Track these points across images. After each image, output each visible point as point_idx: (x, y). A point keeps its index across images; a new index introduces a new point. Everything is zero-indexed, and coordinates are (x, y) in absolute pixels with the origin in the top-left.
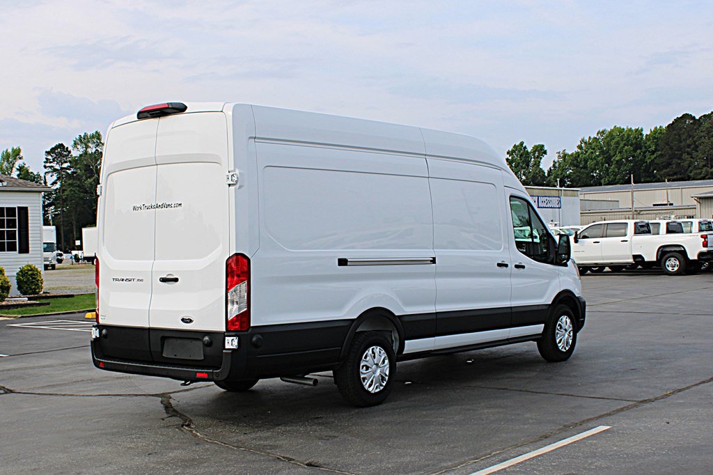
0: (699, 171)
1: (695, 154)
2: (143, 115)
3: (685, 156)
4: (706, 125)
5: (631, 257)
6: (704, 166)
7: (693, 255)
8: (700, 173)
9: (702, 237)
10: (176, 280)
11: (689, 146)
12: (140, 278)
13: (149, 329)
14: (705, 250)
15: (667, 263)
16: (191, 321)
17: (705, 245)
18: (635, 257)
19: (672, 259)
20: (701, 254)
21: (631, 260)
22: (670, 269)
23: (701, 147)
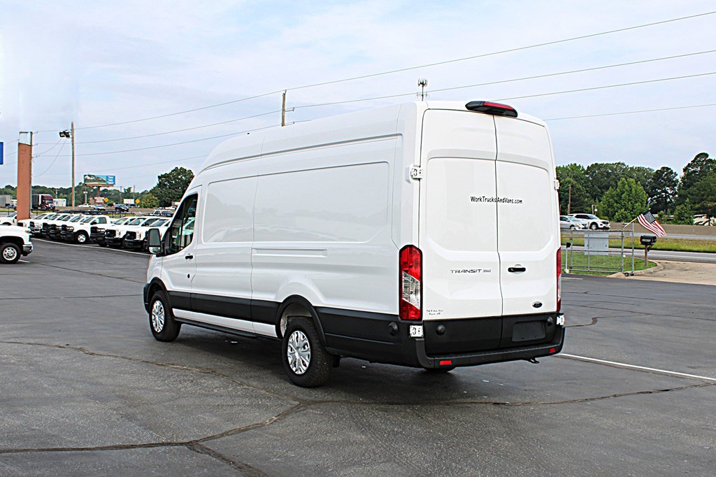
2: (472, 107)
10: (523, 270)
12: (488, 269)
13: (502, 317)
16: (540, 305)
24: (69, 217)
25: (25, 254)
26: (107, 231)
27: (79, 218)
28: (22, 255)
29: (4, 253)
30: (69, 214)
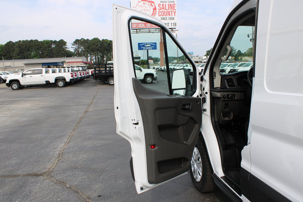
0: (15, 57)
1: (14, 52)
3: (11, 53)
4: (17, 44)
5: (45, 81)
6: (17, 56)
7: (68, 80)
8: (16, 58)
9: (71, 74)
11: (12, 50)
14: (72, 78)
15: (59, 83)
17: (72, 76)
18: (46, 81)
19: (61, 82)
20: (71, 80)
21: (45, 83)
22: (60, 85)
23: (16, 51)
24: (176, 65)
25: (155, 80)
26: (188, 69)
27: (179, 65)
28: (154, 80)
29: (147, 80)
30: (176, 64)
